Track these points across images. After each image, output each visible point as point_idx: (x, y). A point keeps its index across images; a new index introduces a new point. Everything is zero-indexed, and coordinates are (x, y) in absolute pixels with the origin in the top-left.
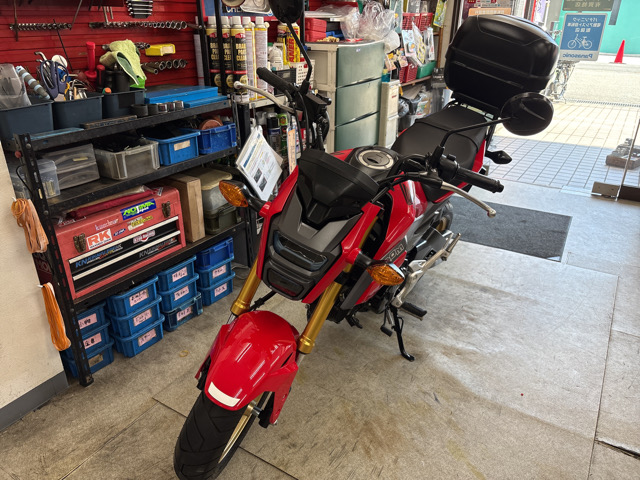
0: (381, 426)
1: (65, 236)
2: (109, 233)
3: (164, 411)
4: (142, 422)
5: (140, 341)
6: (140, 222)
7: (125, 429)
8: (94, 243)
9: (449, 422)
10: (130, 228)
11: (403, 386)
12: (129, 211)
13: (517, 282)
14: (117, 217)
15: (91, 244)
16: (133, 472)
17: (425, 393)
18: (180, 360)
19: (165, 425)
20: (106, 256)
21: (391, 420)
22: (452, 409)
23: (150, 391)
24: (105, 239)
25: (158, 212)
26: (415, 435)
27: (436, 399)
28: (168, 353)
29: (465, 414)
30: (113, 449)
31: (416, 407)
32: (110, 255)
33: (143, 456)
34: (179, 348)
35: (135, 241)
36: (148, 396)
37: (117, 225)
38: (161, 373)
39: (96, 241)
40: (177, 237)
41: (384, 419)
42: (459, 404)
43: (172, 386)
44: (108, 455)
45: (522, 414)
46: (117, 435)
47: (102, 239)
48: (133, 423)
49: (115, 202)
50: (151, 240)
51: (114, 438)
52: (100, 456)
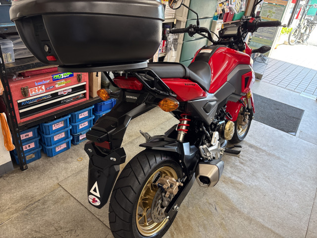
0: (182, 220)
1: (16, 87)
2: (43, 87)
3: (63, 192)
4: (50, 197)
5: (57, 149)
6: (63, 83)
7: (39, 200)
8: (33, 93)
9: (221, 224)
10: (57, 86)
11: (198, 197)
12: (57, 76)
13: (270, 144)
14: (49, 79)
15: (32, 93)
16: (39, 227)
17: (210, 204)
18: (77, 163)
19: (62, 201)
20: (41, 100)
21: (189, 218)
22: (224, 216)
23: (57, 179)
24: (41, 91)
25: (75, 79)
26: (201, 229)
27: (216, 209)
28: (71, 157)
29: (231, 220)
30: (31, 211)
31: (204, 212)
32: (43, 100)
33: (46, 218)
34: (78, 156)
35: (59, 94)
36: (56, 182)
37: (49, 84)
38: (66, 169)
39: (35, 91)
40: (85, 94)
41: (185, 216)
42: (228, 214)
43: (70, 178)
44: (27, 215)
45: (263, 226)
46: (34, 203)
47: (39, 91)
48: (44, 197)
49: (49, 70)
50: (69, 94)
51: (32, 204)
52: (23, 214)
